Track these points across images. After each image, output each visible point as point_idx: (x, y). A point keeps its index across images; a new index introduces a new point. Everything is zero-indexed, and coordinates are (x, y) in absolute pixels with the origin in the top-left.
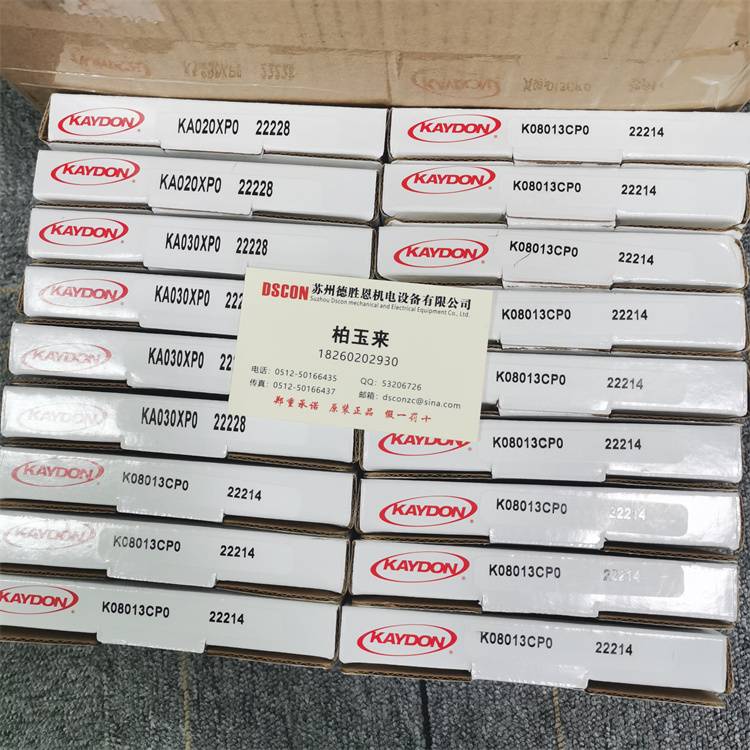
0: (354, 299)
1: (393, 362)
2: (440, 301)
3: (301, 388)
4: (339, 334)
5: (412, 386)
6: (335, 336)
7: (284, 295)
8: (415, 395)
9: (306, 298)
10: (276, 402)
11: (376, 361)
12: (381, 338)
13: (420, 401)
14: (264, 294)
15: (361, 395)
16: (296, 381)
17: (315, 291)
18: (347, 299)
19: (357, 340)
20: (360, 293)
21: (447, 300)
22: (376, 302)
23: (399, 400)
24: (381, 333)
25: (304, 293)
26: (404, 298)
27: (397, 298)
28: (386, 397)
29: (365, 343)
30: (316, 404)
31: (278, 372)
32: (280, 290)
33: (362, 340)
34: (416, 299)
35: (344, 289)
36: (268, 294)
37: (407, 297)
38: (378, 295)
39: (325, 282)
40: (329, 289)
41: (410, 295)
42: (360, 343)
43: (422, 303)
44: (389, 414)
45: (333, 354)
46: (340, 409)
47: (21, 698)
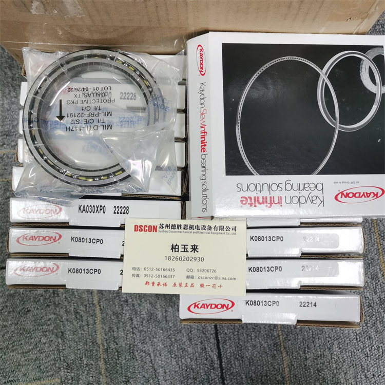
0: (180, 230)
1: (202, 259)
2: (222, 228)
3: (158, 276)
4: (174, 248)
5: (212, 271)
6: (172, 249)
7: (145, 231)
8: (214, 275)
9: (156, 231)
10: (146, 284)
11: (193, 260)
12: (195, 248)
13: (216, 278)
14: (135, 231)
15: (188, 277)
16: (155, 273)
17: (160, 227)
18: (176, 230)
19: (183, 250)
20: (183, 227)
21: (225, 228)
22: (191, 231)
23: (206, 278)
24: (195, 245)
25: (155, 229)
26: (204, 227)
27: (200, 228)
28: (200, 277)
29: (187, 251)
30: (165, 283)
31: (145, 269)
32: (143, 228)
33: (185, 250)
34: (210, 228)
35: (174, 226)
36: (137, 231)
37: (205, 227)
38: (191, 227)
39: (165, 223)
40: (167, 226)
41: (207, 226)
42: (184, 251)
43: (213, 230)
44: (202, 286)
45: (172, 258)
46: (178, 285)
47: (19, 353)
